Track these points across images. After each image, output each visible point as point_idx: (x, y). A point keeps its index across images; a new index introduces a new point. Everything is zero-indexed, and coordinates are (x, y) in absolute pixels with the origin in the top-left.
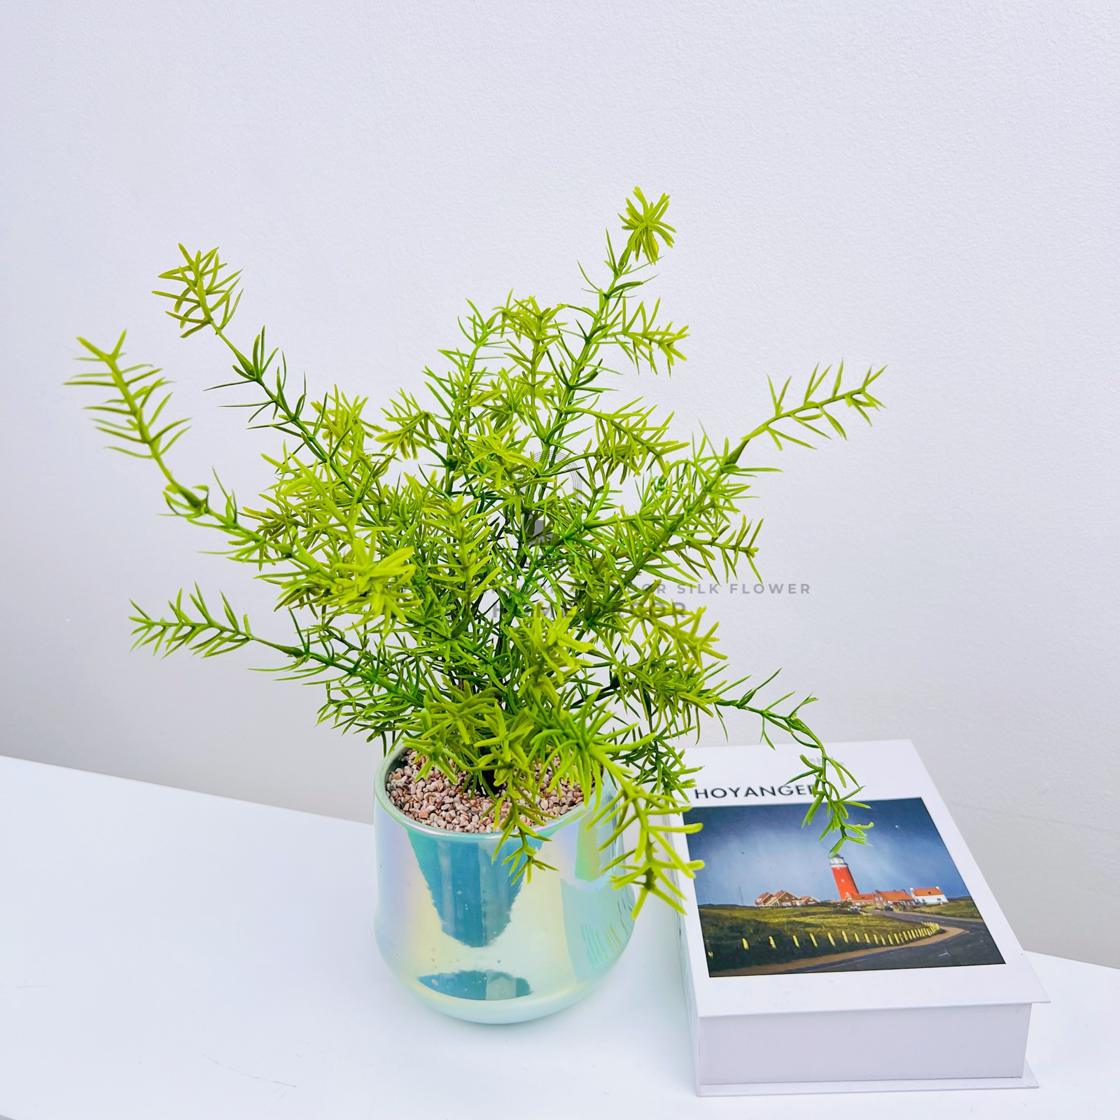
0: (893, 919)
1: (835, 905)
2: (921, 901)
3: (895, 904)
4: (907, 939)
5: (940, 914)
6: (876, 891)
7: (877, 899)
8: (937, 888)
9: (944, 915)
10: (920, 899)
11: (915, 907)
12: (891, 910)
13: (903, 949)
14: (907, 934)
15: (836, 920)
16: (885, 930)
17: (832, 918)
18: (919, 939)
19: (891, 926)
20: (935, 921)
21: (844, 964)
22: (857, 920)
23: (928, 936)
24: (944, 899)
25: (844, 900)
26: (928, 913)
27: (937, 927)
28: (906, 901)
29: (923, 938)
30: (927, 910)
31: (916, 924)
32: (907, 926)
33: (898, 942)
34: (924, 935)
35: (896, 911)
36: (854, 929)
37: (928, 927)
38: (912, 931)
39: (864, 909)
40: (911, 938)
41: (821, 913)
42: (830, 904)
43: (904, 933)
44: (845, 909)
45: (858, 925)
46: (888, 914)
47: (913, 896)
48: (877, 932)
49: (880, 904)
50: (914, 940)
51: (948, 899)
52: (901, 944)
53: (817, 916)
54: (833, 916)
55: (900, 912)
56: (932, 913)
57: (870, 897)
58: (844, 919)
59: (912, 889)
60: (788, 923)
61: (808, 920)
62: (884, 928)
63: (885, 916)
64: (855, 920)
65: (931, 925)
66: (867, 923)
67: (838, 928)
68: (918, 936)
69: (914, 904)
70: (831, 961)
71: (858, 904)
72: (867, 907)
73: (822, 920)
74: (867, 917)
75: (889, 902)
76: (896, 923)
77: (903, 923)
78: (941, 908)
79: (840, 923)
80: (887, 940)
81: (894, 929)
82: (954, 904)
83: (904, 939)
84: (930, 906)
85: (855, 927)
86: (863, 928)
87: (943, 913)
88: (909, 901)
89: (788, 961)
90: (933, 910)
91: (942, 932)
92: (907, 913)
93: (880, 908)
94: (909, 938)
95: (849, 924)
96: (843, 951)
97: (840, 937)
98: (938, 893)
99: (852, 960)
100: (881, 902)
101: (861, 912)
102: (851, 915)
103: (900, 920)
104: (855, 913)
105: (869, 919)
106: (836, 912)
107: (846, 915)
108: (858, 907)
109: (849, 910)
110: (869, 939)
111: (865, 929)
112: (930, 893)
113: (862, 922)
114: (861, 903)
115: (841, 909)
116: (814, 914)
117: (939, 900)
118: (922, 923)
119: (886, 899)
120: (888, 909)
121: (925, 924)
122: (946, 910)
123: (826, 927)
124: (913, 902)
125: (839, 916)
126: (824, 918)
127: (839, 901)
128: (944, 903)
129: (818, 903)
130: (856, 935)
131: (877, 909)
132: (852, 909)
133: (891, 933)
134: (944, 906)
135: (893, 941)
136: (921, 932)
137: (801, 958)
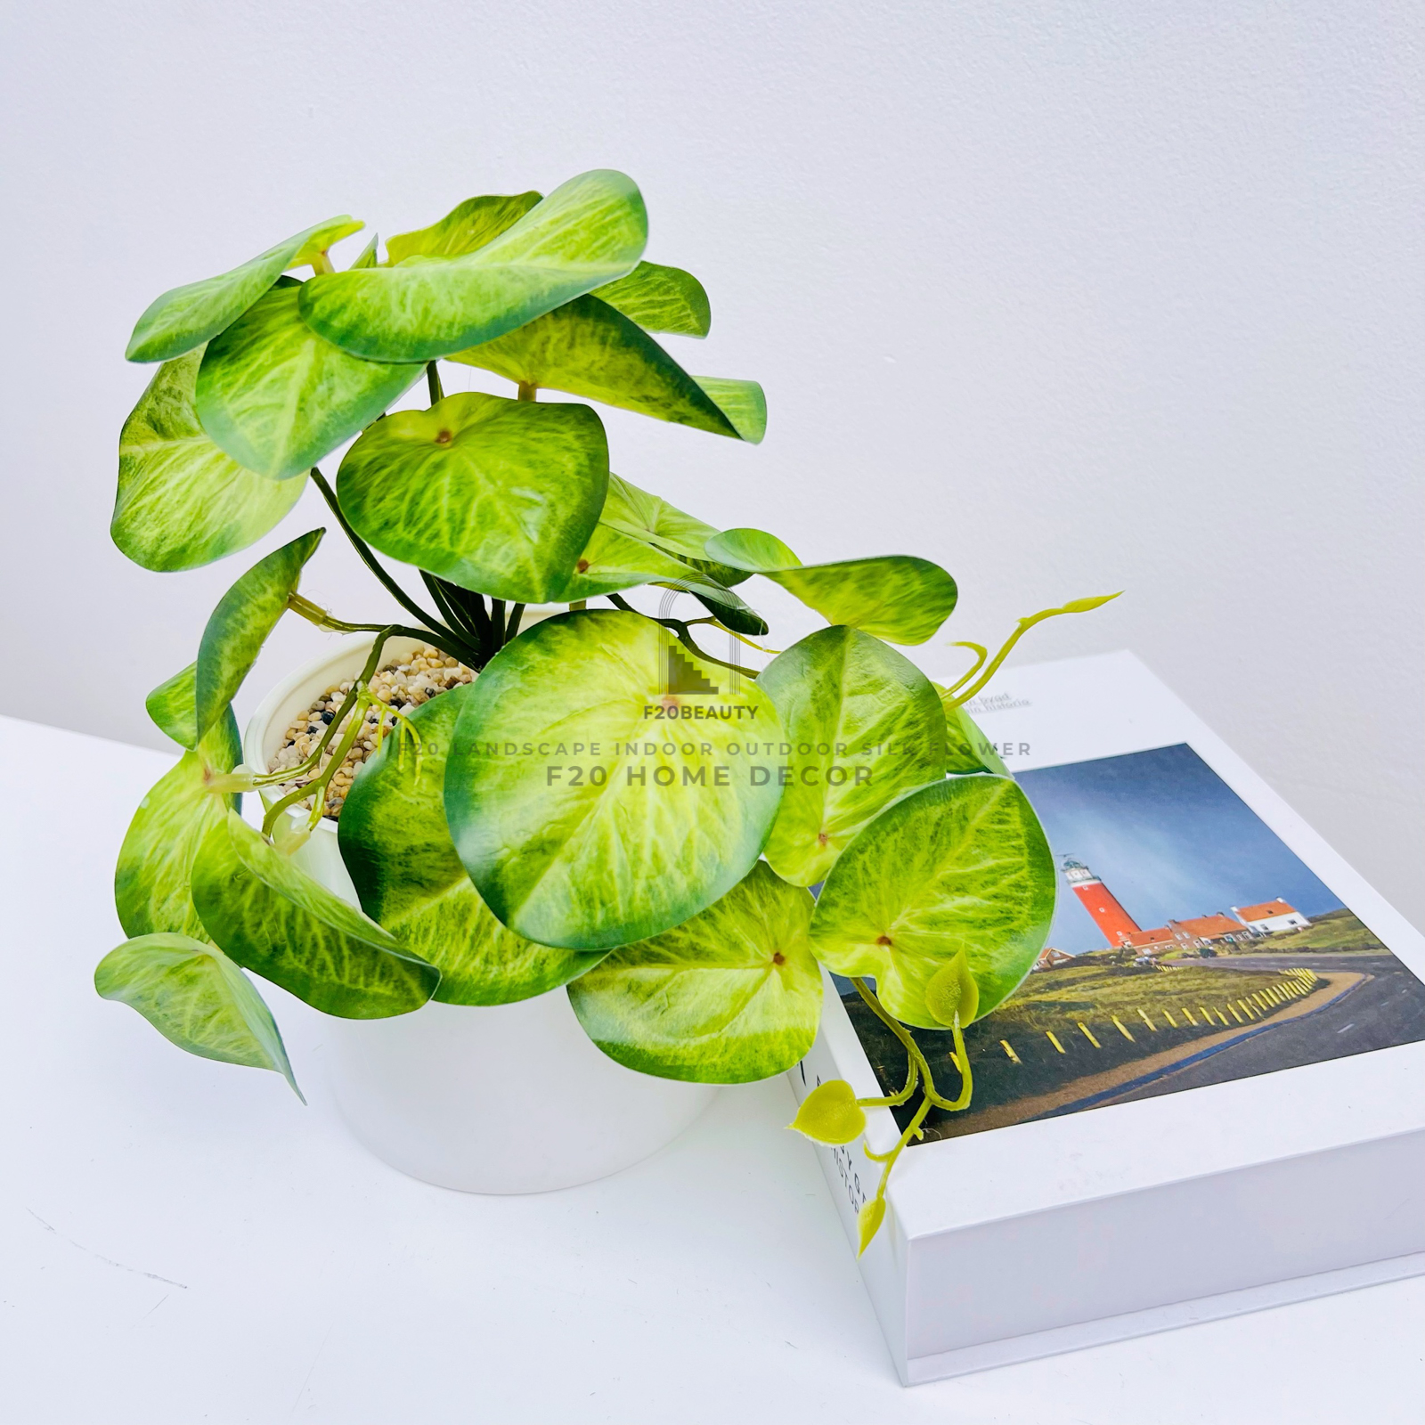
0: (1224, 971)
1: (1104, 959)
2: (1262, 930)
3: (1216, 941)
4: (1265, 1008)
5: (1306, 950)
6: (1170, 921)
7: (1178, 937)
8: (1280, 900)
9: (1314, 951)
10: (1258, 925)
11: (1255, 943)
12: (1214, 954)
13: (1265, 1029)
14: (1261, 997)
15: (1119, 988)
16: (1219, 997)
17: (1109, 986)
18: (1287, 1004)
19: (1225, 987)
20: (1305, 964)
21: (1165, 1077)
22: (1157, 983)
23: (1301, 997)
24: (1302, 921)
25: (1119, 948)
26: (1285, 951)
27: (1310, 976)
28: (1235, 933)
29: (1294, 1001)
30: (1278, 945)
31: (1269, 975)
32: (1257, 982)
33: (1252, 1017)
34: (1294, 996)
35: (1224, 955)
36: (1159, 1001)
37: (1293, 979)
38: (1268, 990)
39: (1161, 959)
40: (1272, 1005)
41: (1084, 978)
42: (1094, 958)
43: (1254, 995)
44: (1126, 964)
45: (1163, 993)
46: (1210, 962)
47: (1243, 922)
48: (1203, 1003)
49: (1187, 945)
50: (1278, 1008)
51: (1310, 920)
52: (1258, 1020)
53: (1079, 986)
54: (1110, 981)
55: (1233, 956)
56: (1290, 951)
57: (1164, 935)
58: (1132, 985)
59: (1234, 909)
60: (1029, 1007)
61: (1063, 995)
62: (1214, 992)
63: (1206, 969)
64: (1154, 983)
65: (1299, 972)
66: (1179, 987)
67: (1128, 1003)
68: (1283, 999)
69: (1251, 938)
70: (1139, 1074)
71: (1147, 951)
72: (1167, 955)
73: (1091, 992)
74: (1173, 973)
75: (1203, 939)
76: (1234, 979)
77: (1245, 978)
78: (1303, 938)
79: (1128, 995)
80: (1229, 1015)
81: (1233, 991)
82: (1323, 927)
83: (1261, 1009)
84: (1282, 936)
85: (1158, 997)
86: (1174, 997)
87: (1310, 946)
88: (1240, 932)
89: (1054, 1087)
90: (1290, 942)
91: (1323, 984)
92: (1244, 956)
93: (1191, 953)
94: (1269, 1006)
95: (1145, 994)
96: (1155, 1050)
97: (1137, 1021)
98: (1283, 910)
99: (1177, 1066)
100: (1188, 942)
101: (1159, 967)
102: (1143, 976)
103: (1239, 973)
104: (1147, 969)
105: (1180, 977)
106: (1113, 973)
107: (1133, 977)
108: (1151, 956)
109: (1135, 965)
110: (1195, 1018)
111: (1180, 999)
112: (1271, 912)
113: (1167, 986)
114: (1152, 948)
115: (1118, 965)
116: (1072, 982)
117: (1293, 922)
118: (1279, 970)
119: (1196, 934)
120: (1207, 953)
121: (1286, 972)
122: (1316, 941)
123: (1102, 1004)
124: (1248, 934)
125: (1120, 980)
126: (1094, 988)
127: (1109, 950)
128: (1305, 928)
129: (1073, 959)
130: (1166, 1013)
131: (1186, 956)
132: (1141, 963)
133: (1230, 1000)
134: (1307, 933)
135: (1241, 1017)
136: (1288, 990)
137: (1077, 1076)
